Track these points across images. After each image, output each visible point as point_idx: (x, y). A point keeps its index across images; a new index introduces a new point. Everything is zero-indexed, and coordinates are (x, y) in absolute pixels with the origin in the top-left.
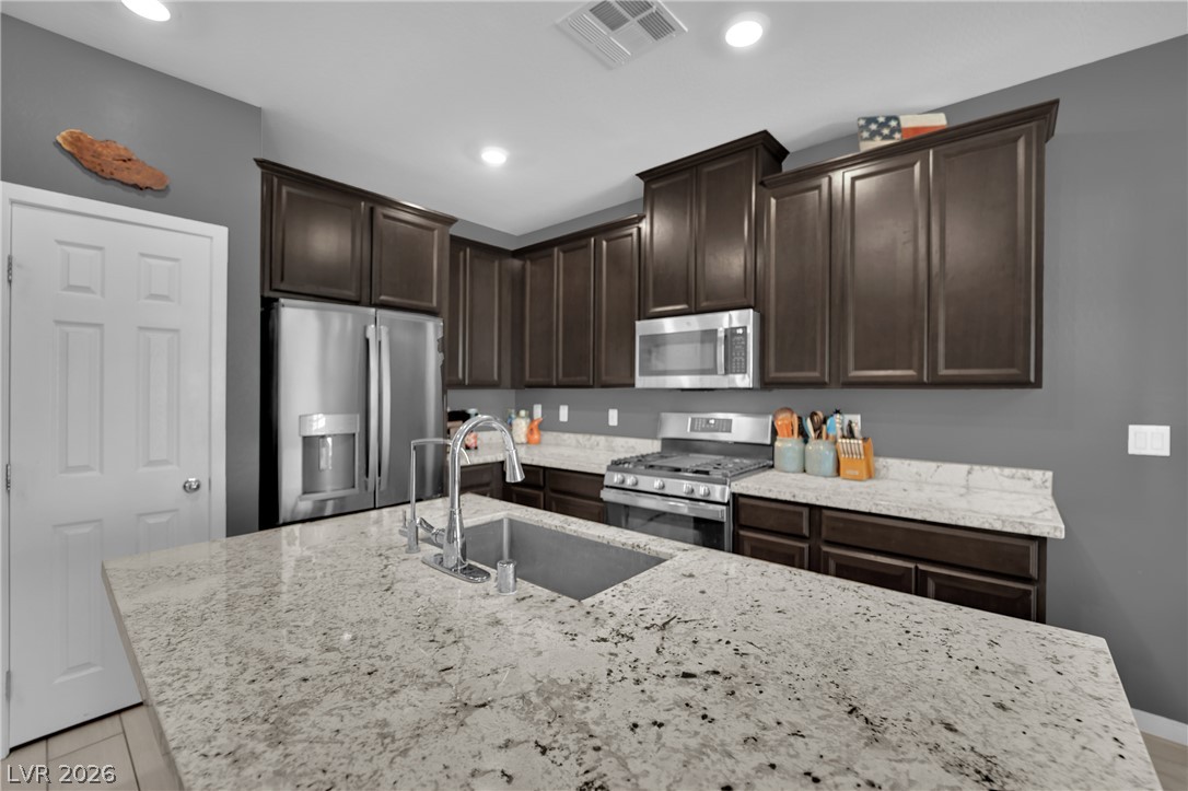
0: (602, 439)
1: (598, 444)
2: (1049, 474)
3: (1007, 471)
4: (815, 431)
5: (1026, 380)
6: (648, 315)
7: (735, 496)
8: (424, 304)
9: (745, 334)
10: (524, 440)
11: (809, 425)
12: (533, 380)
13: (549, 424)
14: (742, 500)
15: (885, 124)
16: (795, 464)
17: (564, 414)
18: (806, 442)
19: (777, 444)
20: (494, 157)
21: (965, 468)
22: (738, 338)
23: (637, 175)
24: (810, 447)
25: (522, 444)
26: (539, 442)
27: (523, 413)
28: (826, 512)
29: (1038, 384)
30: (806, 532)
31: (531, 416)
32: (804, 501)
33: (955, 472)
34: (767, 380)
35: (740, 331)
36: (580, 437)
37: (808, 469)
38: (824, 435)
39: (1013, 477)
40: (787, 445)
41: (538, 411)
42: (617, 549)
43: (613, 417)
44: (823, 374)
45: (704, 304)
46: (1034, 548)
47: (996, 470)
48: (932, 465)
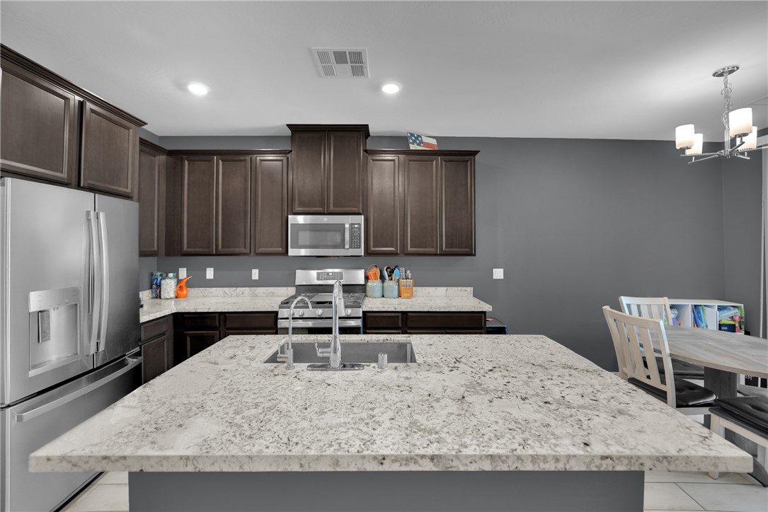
0: (247, 290)
1: (243, 293)
2: (472, 288)
3: (459, 288)
4: (389, 276)
5: (471, 254)
6: (294, 211)
7: (364, 312)
8: (122, 189)
9: (360, 229)
10: (172, 295)
11: (386, 274)
12: (191, 250)
13: (197, 281)
14: (368, 314)
15: (417, 138)
16: (379, 293)
17: (210, 274)
18: (383, 282)
19: (369, 284)
20: (198, 89)
21: (445, 288)
22: (356, 230)
23: (287, 125)
24: (386, 284)
25: (171, 298)
26: (185, 296)
27: (171, 275)
28: (410, 314)
29: (475, 255)
30: (400, 325)
31: (177, 277)
32: (400, 310)
33: (441, 290)
34: (369, 252)
35: (356, 226)
36: (227, 290)
37: (386, 294)
38: (393, 278)
39: (461, 291)
40: (375, 285)
41: (183, 273)
42: (373, 344)
43: (255, 274)
44: (397, 249)
45: (332, 208)
46: (483, 315)
47: (456, 288)
48: (434, 288)
